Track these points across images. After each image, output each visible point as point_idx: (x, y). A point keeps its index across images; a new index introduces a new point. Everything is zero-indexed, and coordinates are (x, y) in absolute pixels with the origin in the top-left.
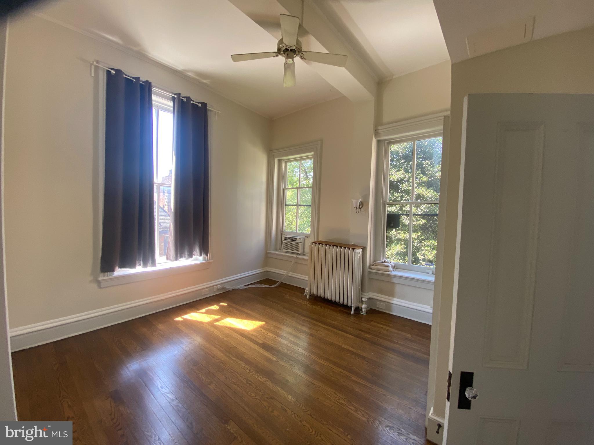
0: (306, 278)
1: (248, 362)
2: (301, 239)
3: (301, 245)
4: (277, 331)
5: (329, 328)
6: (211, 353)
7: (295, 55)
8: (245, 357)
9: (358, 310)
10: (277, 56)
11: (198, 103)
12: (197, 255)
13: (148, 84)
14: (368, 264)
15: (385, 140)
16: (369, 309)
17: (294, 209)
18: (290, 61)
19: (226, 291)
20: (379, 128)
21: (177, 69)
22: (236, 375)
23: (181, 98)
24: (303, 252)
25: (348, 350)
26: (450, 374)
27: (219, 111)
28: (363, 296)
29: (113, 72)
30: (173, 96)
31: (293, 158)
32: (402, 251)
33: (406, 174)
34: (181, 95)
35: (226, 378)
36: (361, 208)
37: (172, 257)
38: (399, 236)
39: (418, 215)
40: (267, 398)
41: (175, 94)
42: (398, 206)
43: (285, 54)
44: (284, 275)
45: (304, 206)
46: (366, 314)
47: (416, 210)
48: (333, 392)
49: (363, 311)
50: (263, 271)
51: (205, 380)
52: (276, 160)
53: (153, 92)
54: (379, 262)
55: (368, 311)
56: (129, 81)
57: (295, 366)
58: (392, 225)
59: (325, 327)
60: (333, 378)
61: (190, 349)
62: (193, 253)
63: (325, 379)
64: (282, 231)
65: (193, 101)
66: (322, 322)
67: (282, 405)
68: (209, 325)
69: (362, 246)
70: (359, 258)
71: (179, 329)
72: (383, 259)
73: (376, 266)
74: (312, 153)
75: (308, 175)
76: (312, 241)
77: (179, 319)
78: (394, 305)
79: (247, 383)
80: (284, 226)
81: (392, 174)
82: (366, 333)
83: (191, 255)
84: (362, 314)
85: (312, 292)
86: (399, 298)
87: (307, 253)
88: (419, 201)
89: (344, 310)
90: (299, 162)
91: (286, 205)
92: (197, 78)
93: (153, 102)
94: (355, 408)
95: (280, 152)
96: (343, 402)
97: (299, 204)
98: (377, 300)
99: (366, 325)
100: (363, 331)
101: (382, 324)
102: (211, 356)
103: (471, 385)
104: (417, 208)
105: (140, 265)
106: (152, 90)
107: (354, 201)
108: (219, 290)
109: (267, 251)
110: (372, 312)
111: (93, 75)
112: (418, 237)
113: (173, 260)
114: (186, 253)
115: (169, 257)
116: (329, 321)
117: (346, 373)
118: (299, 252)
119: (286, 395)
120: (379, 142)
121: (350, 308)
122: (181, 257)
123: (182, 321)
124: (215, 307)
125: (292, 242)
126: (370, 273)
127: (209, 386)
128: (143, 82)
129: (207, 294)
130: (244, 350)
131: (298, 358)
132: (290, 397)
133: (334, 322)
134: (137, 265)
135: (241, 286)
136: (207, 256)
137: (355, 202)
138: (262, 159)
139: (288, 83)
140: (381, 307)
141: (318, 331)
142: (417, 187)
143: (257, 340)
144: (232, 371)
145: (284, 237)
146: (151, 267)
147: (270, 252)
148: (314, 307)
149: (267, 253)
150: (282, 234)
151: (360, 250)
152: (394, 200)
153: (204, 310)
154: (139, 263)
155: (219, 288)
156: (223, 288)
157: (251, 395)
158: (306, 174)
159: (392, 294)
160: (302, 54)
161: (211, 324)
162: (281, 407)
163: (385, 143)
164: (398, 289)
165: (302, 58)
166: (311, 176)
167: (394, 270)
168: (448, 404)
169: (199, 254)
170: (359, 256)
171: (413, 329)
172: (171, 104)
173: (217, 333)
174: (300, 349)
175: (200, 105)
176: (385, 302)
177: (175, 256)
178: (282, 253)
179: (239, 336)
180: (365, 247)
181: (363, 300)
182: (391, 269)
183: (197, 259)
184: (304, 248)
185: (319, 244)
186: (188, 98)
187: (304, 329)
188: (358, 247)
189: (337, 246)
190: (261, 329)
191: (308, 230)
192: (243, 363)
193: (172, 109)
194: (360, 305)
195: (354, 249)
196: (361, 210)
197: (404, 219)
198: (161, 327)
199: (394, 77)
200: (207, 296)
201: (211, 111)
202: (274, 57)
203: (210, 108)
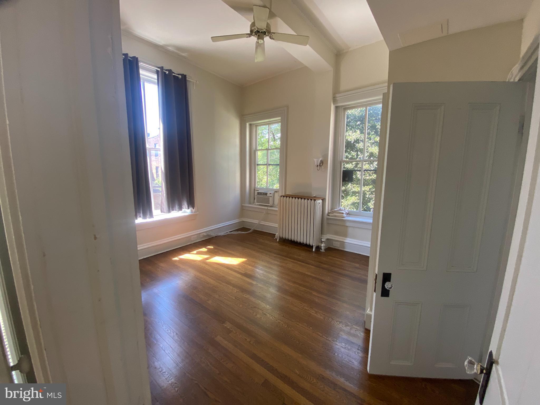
0: (276, 225)
1: (234, 286)
2: (271, 194)
3: (271, 199)
4: (255, 265)
5: (295, 261)
6: (206, 281)
7: (265, 36)
8: (232, 282)
9: (318, 248)
10: (250, 36)
11: (179, 74)
12: (186, 208)
13: (136, 59)
14: (326, 212)
15: (342, 106)
16: (327, 247)
17: (263, 168)
18: (261, 41)
19: (211, 237)
20: (337, 95)
21: (159, 45)
22: (227, 294)
23: (164, 71)
24: (273, 204)
25: (311, 276)
26: (376, 275)
27: (196, 81)
28: (322, 238)
30: (157, 70)
31: (262, 123)
32: (356, 201)
33: (361, 135)
34: (164, 68)
35: (220, 296)
36: (321, 166)
37: (166, 210)
38: (354, 190)
39: (371, 170)
40: (251, 307)
41: (159, 68)
42: (353, 163)
43: (256, 35)
44: (257, 223)
45: (272, 165)
46: (324, 251)
47: (369, 167)
48: (299, 302)
49: (322, 249)
50: (240, 221)
51: (204, 298)
52: (248, 125)
53: (140, 67)
54: (335, 210)
55: (326, 249)
57: (271, 287)
58: (347, 179)
59: (292, 260)
60: (299, 294)
61: (188, 279)
62: (183, 207)
63: (293, 295)
64: (255, 187)
65: (174, 73)
66: (290, 258)
67: (263, 311)
68: (200, 262)
69: (322, 198)
70: (319, 208)
71: (176, 265)
72: (339, 207)
73: (333, 213)
74: (280, 118)
75: (275, 136)
76: (280, 195)
77: (176, 259)
78: (347, 244)
79: (236, 299)
80: (256, 182)
81: (350, 135)
82: (325, 264)
83: (180, 208)
84: (321, 251)
85: (281, 236)
86: (351, 238)
87: (276, 205)
88: (372, 158)
89: (308, 249)
90: (268, 126)
91: (258, 165)
92: (177, 51)
93: (141, 76)
94: (315, 311)
95: (250, 117)
96: (306, 308)
97: (269, 163)
98: (334, 240)
99: (324, 259)
100: (322, 263)
101: (337, 258)
102: (206, 283)
103: (389, 281)
104: (370, 165)
105: (140, 217)
106: (139, 64)
107: (315, 160)
108: (204, 236)
109: (243, 205)
110: (329, 249)
112: (370, 189)
113: (167, 213)
114: (177, 207)
115: (163, 210)
116: (295, 256)
117: (308, 290)
118: (270, 205)
119: (265, 305)
120: (337, 108)
121: (313, 246)
122: (173, 210)
123: (178, 260)
124: (204, 249)
125: (263, 196)
126: (328, 219)
127: (207, 302)
128: (131, 58)
129: (196, 240)
130: (231, 278)
131: (272, 282)
132: (268, 306)
133: (299, 257)
134: (138, 217)
135: (222, 234)
136: (194, 209)
137: (317, 161)
138: (235, 124)
139: (259, 59)
140: (337, 246)
141: (287, 263)
142: (371, 147)
143: (240, 271)
144: (223, 292)
145: (256, 192)
146: (150, 218)
147: (244, 205)
148: (283, 247)
149: (242, 206)
150: (255, 190)
151: (320, 201)
152: (351, 158)
153: (195, 252)
154: (139, 215)
156: (208, 235)
157: (239, 306)
158: (274, 135)
159: (345, 235)
160: (271, 35)
161: (204, 261)
162: (262, 313)
163: (342, 109)
164: (350, 230)
165: (270, 38)
166: (278, 138)
167: (348, 216)
168: (375, 294)
170: (320, 206)
171: (361, 261)
172: (156, 77)
173: (207, 267)
174: (274, 276)
175: (180, 77)
176: (340, 241)
177: (168, 209)
178: (256, 205)
179: (225, 269)
180: (324, 198)
181: (322, 240)
182: (345, 215)
183: (185, 212)
184: (274, 201)
185: (287, 197)
186: (170, 71)
187: (276, 262)
188: (319, 198)
189: (302, 199)
190: (242, 264)
191: (277, 186)
192: (231, 286)
193: (157, 81)
194: (320, 244)
195: (315, 200)
196: (321, 168)
197: (358, 175)
198: (162, 265)
199: (350, 49)
200: (195, 242)
201: (190, 81)
202: (247, 37)
203: (189, 79)
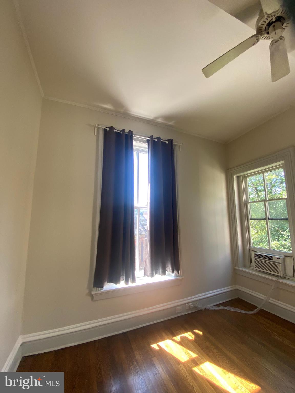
2: (279, 258)
3: (280, 266)
11: (166, 140)
13: (130, 133)
19: (198, 310)
23: (153, 139)
24: (285, 275)
27: (182, 144)
29: (108, 129)
30: (147, 139)
34: (153, 137)
37: (149, 273)
41: (149, 137)
44: (263, 300)
50: (233, 289)
52: (235, 177)
53: (134, 139)
56: (118, 134)
62: (166, 269)
64: (250, 247)
65: (162, 140)
68: (186, 369)
74: (282, 162)
77: (155, 346)
83: (164, 272)
87: (289, 277)
90: (262, 175)
91: (252, 219)
92: (165, 122)
95: (238, 169)
97: (269, 218)
105: (123, 280)
106: (133, 137)
109: (236, 268)
111: (96, 134)
113: (150, 277)
114: (160, 270)
115: (146, 272)
118: (280, 275)
122: (156, 273)
123: (158, 352)
125: (266, 260)
128: (127, 132)
129: (180, 312)
134: (121, 281)
136: (178, 273)
145: (253, 254)
146: (131, 283)
147: (238, 268)
149: (235, 270)
150: (250, 250)
153: (179, 338)
154: (123, 278)
155: (191, 307)
156: (195, 307)
161: (188, 367)
169: (171, 271)
172: (146, 145)
175: (167, 142)
177: (151, 273)
178: (255, 272)
183: (169, 276)
184: (285, 270)
186: (159, 138)
193: (147, 150)
201: (176, 145)
203: (175, 143)
